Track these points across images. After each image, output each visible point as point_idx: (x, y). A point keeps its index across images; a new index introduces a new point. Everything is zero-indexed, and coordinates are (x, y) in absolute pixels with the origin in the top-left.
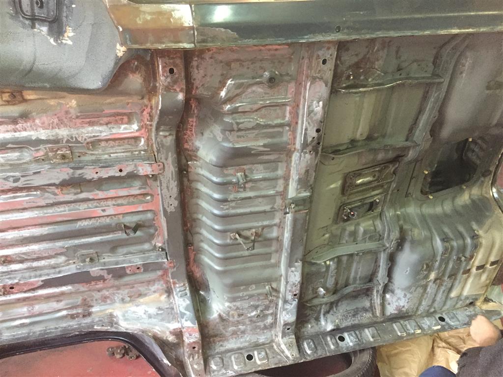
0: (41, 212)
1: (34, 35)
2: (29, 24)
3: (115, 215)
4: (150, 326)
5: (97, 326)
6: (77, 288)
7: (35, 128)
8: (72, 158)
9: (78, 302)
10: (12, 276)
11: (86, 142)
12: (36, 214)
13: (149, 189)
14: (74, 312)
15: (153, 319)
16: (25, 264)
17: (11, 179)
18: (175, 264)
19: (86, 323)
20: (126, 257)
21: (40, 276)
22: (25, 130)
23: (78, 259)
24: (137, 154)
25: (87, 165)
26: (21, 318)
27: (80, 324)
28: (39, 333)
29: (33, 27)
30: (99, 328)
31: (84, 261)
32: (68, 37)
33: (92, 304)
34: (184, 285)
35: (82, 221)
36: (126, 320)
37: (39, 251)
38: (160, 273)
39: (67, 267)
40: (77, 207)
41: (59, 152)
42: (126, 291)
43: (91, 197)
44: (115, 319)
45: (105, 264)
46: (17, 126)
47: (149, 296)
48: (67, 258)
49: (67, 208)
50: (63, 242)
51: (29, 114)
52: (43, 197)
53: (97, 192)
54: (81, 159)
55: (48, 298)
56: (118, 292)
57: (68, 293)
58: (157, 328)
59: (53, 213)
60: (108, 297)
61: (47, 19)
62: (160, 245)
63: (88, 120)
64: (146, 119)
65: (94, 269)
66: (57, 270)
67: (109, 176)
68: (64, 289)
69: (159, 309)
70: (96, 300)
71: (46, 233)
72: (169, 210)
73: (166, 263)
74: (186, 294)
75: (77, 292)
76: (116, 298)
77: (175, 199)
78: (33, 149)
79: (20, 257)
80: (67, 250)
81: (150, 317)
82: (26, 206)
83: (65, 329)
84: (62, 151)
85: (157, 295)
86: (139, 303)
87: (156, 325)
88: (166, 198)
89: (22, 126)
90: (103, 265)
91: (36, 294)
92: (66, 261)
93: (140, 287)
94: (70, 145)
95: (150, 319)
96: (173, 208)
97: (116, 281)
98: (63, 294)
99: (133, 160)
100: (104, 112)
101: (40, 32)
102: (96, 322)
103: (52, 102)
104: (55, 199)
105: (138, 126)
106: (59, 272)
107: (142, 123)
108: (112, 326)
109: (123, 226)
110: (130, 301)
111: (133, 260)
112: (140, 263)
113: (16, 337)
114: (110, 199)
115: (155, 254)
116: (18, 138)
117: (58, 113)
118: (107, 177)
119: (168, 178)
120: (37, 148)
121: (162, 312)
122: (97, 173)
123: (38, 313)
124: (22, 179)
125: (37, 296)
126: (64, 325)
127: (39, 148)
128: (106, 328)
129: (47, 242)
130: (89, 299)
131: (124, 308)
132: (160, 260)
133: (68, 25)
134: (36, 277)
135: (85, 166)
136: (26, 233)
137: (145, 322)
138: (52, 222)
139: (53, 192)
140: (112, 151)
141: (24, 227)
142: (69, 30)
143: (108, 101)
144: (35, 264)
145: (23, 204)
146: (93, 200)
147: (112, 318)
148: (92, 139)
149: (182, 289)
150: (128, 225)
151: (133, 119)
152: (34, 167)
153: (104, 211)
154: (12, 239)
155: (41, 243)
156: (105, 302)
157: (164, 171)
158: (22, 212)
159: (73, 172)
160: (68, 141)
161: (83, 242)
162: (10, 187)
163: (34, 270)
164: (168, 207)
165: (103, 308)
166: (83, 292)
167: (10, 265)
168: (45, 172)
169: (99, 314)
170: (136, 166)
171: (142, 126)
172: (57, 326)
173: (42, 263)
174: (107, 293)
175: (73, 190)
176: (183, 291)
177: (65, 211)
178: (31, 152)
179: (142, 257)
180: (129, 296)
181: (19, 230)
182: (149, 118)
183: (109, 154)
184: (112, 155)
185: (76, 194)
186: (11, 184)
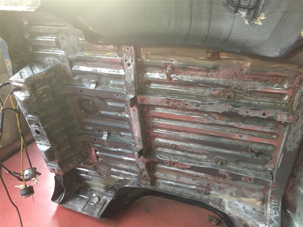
0: (203, 126)
1: (235, 17)
2: (234, 10)
3: (246, 141)
4: (245, 218)
5: (211, 203)
6: (207, 176)
7: (218, 77)
8: (234, 99)
9: (204, 184)
10: (175, 157)
11: (246, 91)
12: (200, 127)
13: (278, 130)
14: (200, 189)
15: (248, 215)
16: (184, 153)
17: (195, 104)
18: (277, 186)
19: (205, 198)
20: (243, 169)
21: (190, 162)
22: (212, 77)
23: (214, 160)
24: (279, 106)
25: (242, 106)
26: (171, 181)
27: (202, 197)
28: (179, 193)
29: (236, 12)
30: (212, 204)
31: (217, 162)
32: (260, 20)
33: (212, 189)
34: (278, 202)
35: (225, 138)
36: (230, 207)
37: (194, 148)
38: (263, 187)
39: (206, 163)
40: (225, 129)
41: (227, 94)
42: (235, 190)
43: (236, 126)
44: (223, 203)
45: (229, 169)
46: (208, 74)
47: (249, 198)
48: (208, 158)
49: (218, 129)
50: (209, 148)
51: (218, 67)
52: (208, 119)
53: (241, 124)
54: (239, 101)
55: (189, 175)
56: (230, 188)
57: (201, 177)
58: (250, 222)
59: (210, 129)
60: (223, 189)
61: (248, 7)
62: (270, 169)
63: (253, 77)
64: (296, 83)
65: (222, 170)
66: (200, 162)
67: (254, 116)
68: (199, 174)
69: (254, 209)
70: (215, 187)
71: (202, 139)
72: (288, 149)
73: (271, 184)
74: (278, 209)
75: (206, 179)
76: (227, 191)
77: (297, 143)
78: (212, 89)
79: (183, 148)
80: (210, 153)
81: (246, 212)
82: (197, 121)
83: (192, 196)
84: (229, 93)
85: (254, 200)
86: (241, 200)
87: (250, 220)
88: (290, 141)
89: (211, 74)
90: (228, 169)
91: (184, 171)
92: (206, 159)
93: (245, 190)
94: (236, 91)
95: (246, 214)
96: (293, 149)
97: (231, 181)
98: (198, 176)
99: (275, 109)
100: (267, 73)
101: (240, 16)
102: (211, 200)
103: (235, 62)
104: (214, 121)
105: (287, 86)
106: (201, 164)
107: (292, 85)
108: (220, 207)
109: (250, 149)
110: (236, 197)
111: (248, 173)
112: (252, 176)
113: (166, 190)
114: (247, 130)
115: (264, 174)
116: (207, 81)
117: (235, 69)
118: (253, 116)
119: (297, 128)
120: (215, 89)
121: (255, 213)
122: (247, 112)
123: (181, 181)
124: (202, 106)
125: (184, 172)
126: (192, 193)
127: (216, 89)
128: (217, 207)
129: (200, 144)
130: (211, 185)
131: (230, 199)
132: (267, 180)
133: (262, 11)
134: (188, 162)
135: (241, 106)
136: (191, 136)
137: (242, 214)
138: (207, 134)
139: (214, 117)
140: (261, 100)
141: (191, 132)
142: (263, 15)
143: (273, 66)
144: (189, 155)
145: (195, 119)
146: (237, 128)
147: (221, 202)
148: (251, 90)
149: (276, 204)
150: (253, 150)
151: (286, 80)
152: (209, 100)
153: (241, 136)
154: (182, 137)
155: (196, 144)
156: (220, 190)
157: (297, 122)
158: (193, 124)
159: (233, 108)
160: (235, 88)
161: (220, 151)
162: (194, 109)
163: (187, 158)
164: (289, 147)
165: (217, 193)
166: (210, 180)
167: (176, 151)
168: (216, 104)
169: (213, 196)
170: (276, 114)
171: (291, 87)
172: (188, 193)
173: (193, 155)
174: (223, 186)
175: (226, 119)
176: (276, 206)
177: (217, 130)
178: (211, 90)
179: (254, 173)
180: (236, 193)
181: (188, 133)
182: (299, 82)
183: (259, 102)
184: (260, 102)
185: (227, 121)
186: (194, 107)
